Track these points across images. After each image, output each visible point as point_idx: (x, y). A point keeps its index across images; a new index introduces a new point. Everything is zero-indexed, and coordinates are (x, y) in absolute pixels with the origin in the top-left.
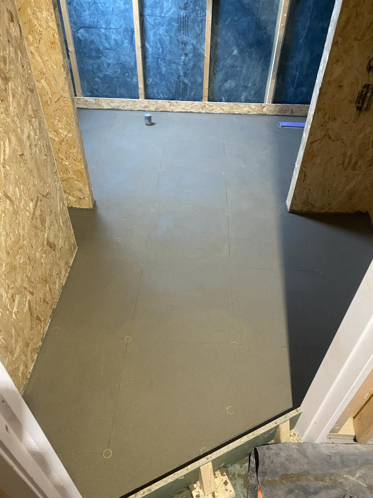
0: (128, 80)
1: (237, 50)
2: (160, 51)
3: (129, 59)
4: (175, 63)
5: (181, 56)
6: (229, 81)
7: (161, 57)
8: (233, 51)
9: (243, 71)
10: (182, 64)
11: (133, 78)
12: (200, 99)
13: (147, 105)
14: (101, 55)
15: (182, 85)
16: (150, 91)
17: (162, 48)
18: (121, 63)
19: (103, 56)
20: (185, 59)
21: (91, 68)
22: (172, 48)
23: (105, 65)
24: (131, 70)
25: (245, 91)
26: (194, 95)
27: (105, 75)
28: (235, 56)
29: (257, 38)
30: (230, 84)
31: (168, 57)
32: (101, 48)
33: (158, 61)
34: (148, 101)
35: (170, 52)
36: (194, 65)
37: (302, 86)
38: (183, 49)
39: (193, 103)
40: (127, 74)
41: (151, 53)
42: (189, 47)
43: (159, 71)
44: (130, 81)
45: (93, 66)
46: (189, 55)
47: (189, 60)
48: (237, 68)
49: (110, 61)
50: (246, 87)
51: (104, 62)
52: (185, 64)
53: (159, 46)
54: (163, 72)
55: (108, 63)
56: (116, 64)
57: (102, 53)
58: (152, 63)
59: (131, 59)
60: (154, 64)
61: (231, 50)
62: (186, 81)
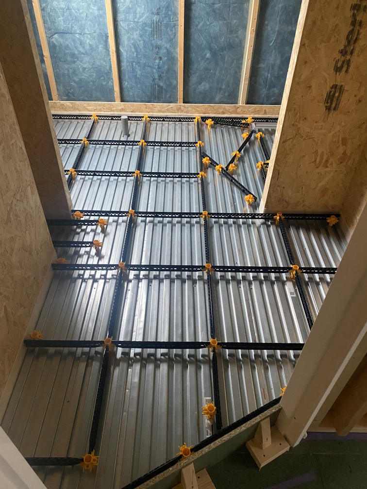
0: (104, 83)
1: (210, 54)
2: (135, 55)
3: (104, 63)
4: (150, 67)
5: (155, 59)
6: (203, 84)
7: (136, 61)
8: (206, 55)
9: (217, 73)
10: (157, 67)
11: (108, 82)
12: (175, 101)
13: (123, 107)
14: (76, 60)
15: (157, 88)
16: (126, 93)
17: (137, 52)
18: (96, 68)
19: (78, 60)
20: (159, 63)
21: (66, 72)
22: (147, 52)
23: (81, 69)
24: (106, 74)
25: (219, 93)
26: (170, 97)
27: (81, 80)
28: (208, 59)
29: (229, 41)
30: (204, 86)
31: (143, 61)
32: (76, 52)
33: (133, 65)
34: (124, 104)
35: (145, 56)
36: (169, 69)
37: (274, 87)
38: (157, 53)
39: (169, 105)
40: (102, 78)
41: (125, 57)
42: (163, 51)
43: (135, 74)
44: (106, 85)
45: (68, 71)
46: (163, 58)
47: (164, 63)
48: (210, 70)
49: (85, 66)
50: (220, 89)
51: (79, 66)
52: (159, 68)
53: (133, 50)
54: (138, 76)
55: (84, 68)
56: (91, 68)
57: (77, 58)
58: (127, 67)
59: (106, 63)
60: (129, 68)
61: (204, 53)
62: (161, 84)
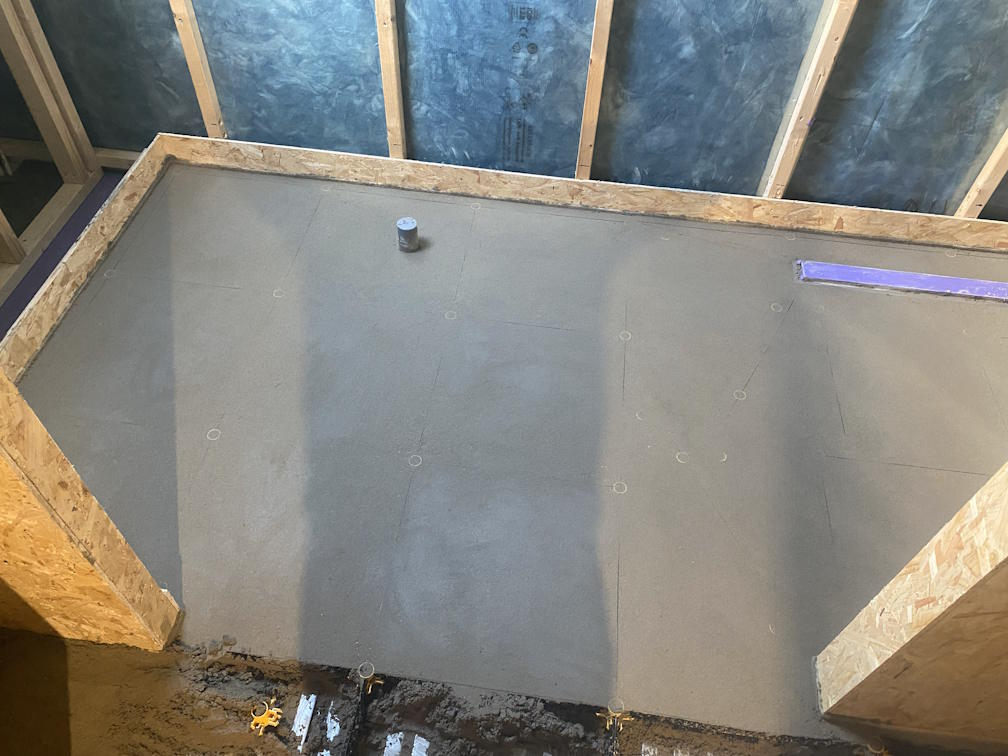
0: (358, 102)
2: (454, 32)
3: (359, 47)
4: (498, 68)
5: (516, 48)
6: (658, 129)
7: (455, 49)
8: (679, 49)
9: (707, 105)
10: (519, 72)
11: (370, 100)
12: (566, 169)
13: (412, 174)
14: (272, 31)
15: (515, 129)
16: (420, 136)
17: (460, 24)
18: (333, 58)
19: (278, 33)
20: (528, 60)
21: (244, 62)
22: (490, 26)
23: (288, 59)
24: (363, 76)
25: (705, 158)
26: (553, 155)
27: (288, 87)
28: (684, 61)
30: (662, 136)
31: (478, 51)
32: (273, 11)
33: (445, 60)
34: (413, 166)
35: (484, 39)
36: (556, 81)
38: (524, 32)
39: (547, 181)
40: (352, 88)
41: (422, 34)
42: (544, 27)
43: (451, 86)
44: (364, 106)
45: (251, 59)
46: (541, 48)
47: (543, 63)
48: (688, 94)
49: (300, 50)
50: (711, 148)
51: (284, 51)
52: (526, 74)
53: (449, 17)
54: (459, 91)
55: (296, 55)
56: (319, 58)
57: (275, 25)
58: (428, 63)
59: (364, 47)
60: (434, 67)
62: (529, 120)
